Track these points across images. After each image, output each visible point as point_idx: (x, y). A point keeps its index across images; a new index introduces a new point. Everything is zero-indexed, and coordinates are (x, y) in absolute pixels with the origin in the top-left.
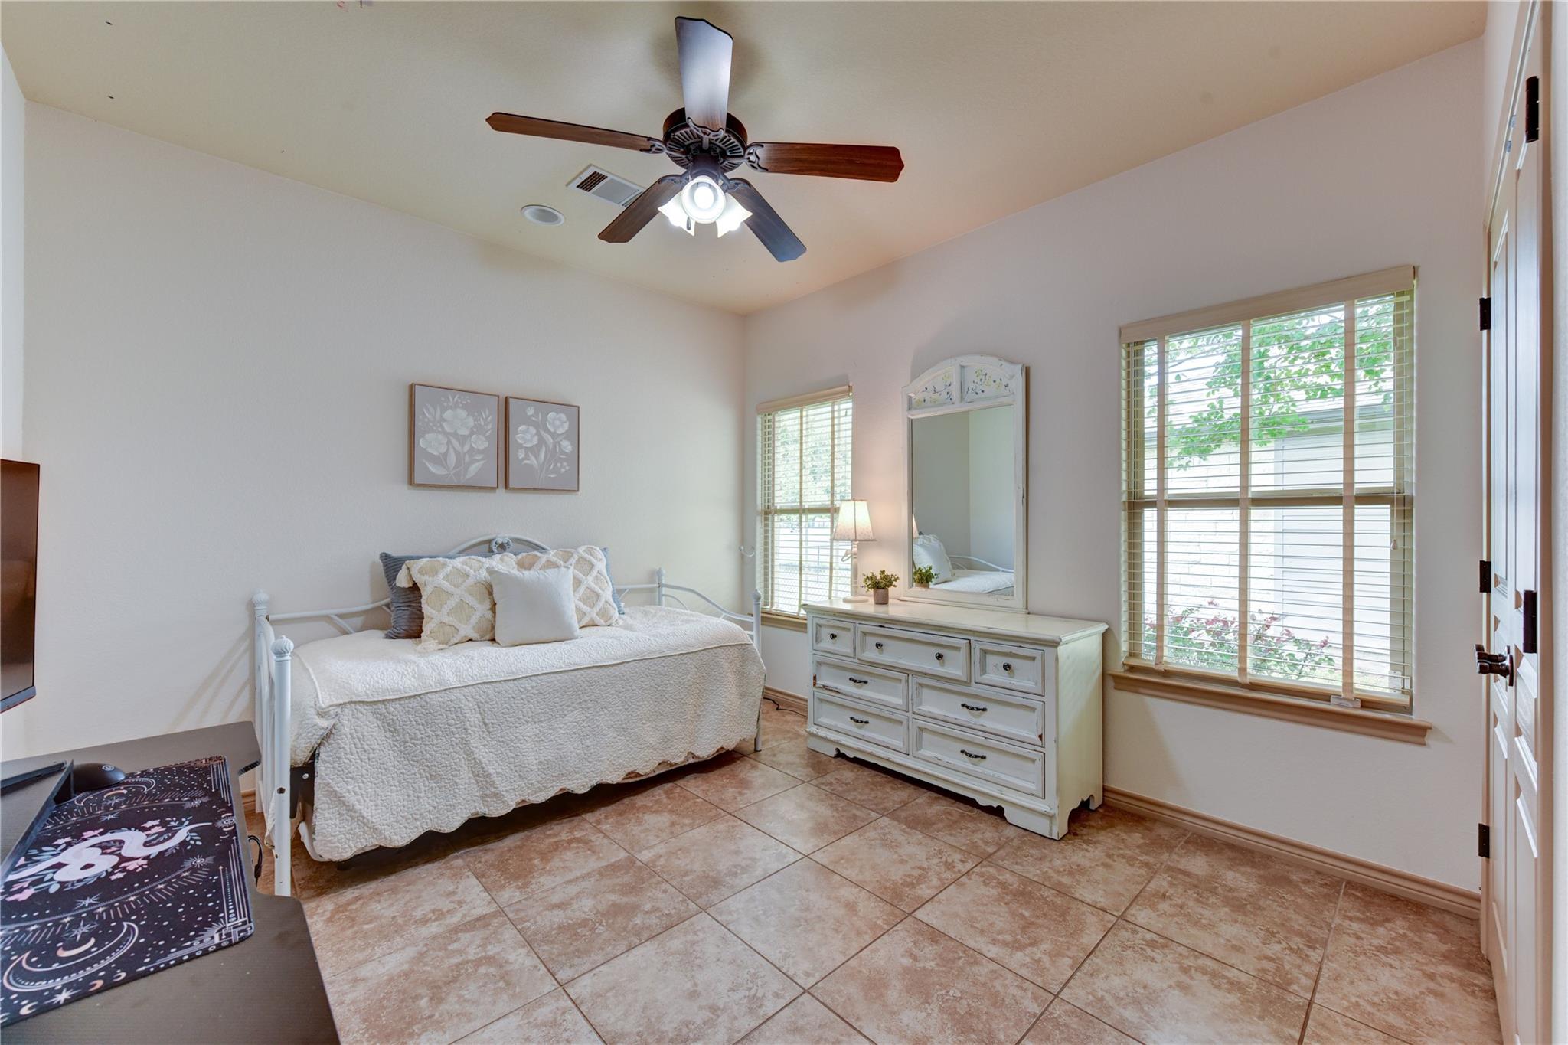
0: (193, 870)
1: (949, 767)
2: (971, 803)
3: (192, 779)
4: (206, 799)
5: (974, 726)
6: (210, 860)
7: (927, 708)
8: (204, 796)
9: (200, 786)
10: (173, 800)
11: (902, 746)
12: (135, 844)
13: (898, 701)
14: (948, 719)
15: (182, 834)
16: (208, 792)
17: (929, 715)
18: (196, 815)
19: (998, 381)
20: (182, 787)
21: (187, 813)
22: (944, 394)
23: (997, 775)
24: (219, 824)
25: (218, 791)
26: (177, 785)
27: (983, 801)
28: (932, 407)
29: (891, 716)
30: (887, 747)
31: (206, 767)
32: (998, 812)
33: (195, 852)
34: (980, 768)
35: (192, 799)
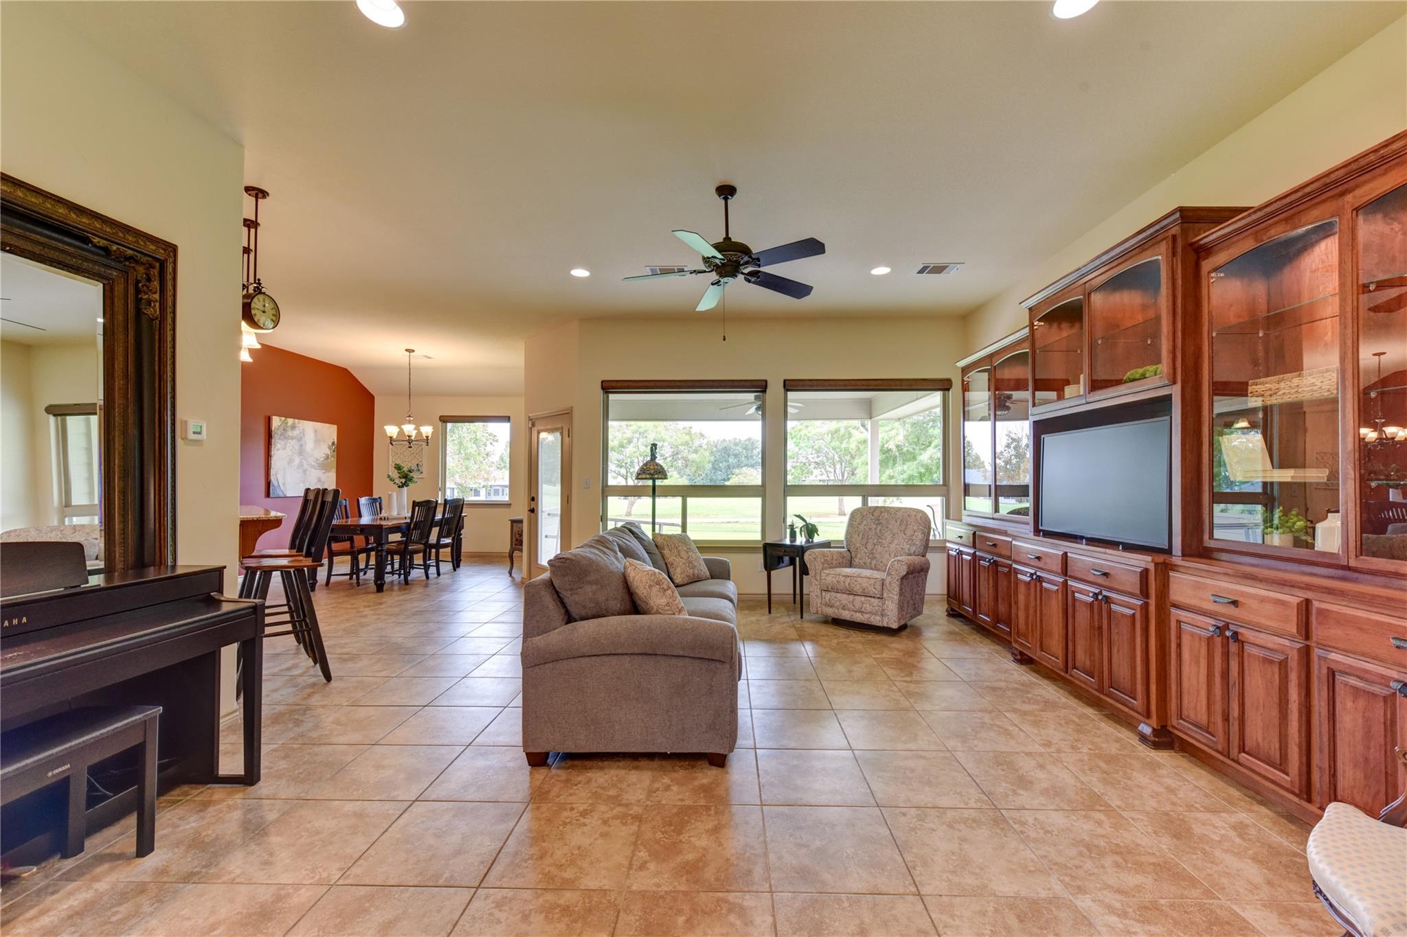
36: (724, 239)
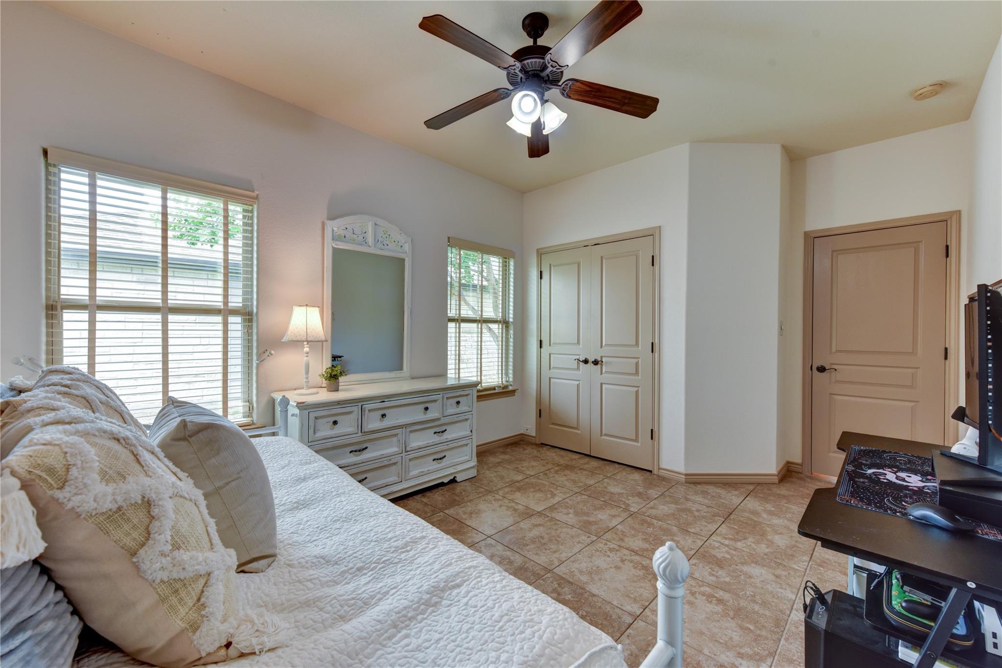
0: (867, 461)
1: (429, 473)
2: (442, 484)
3: (862, 493)
4: (857, 479)
5: (442, 442)
6: (860, 461)
7: (414, 444)
8: (857, 481)
9: (858, 487)
10: (873, 486)
11: (397, 478)
12: (891, 476)
13: (394, 449)
14: (429, 445)
15: (870, 471)
16: (855, 482)
17: (418, 448)
18: (864, 476)
19: (396, 242)
20: (869, 491)
21: (867, 478)
22: (361, 237)
23: (452, 461)
24: (853, 468)
25: (850, 480)
26: (872, 493)
27: (446, 480)
28: (349, 243)
29: (391, 462)
30: (387, 486)
31: (852, 497)
32: (453, 481)
33: (865, 465)
34: (445, 462)
35: (864, 483)
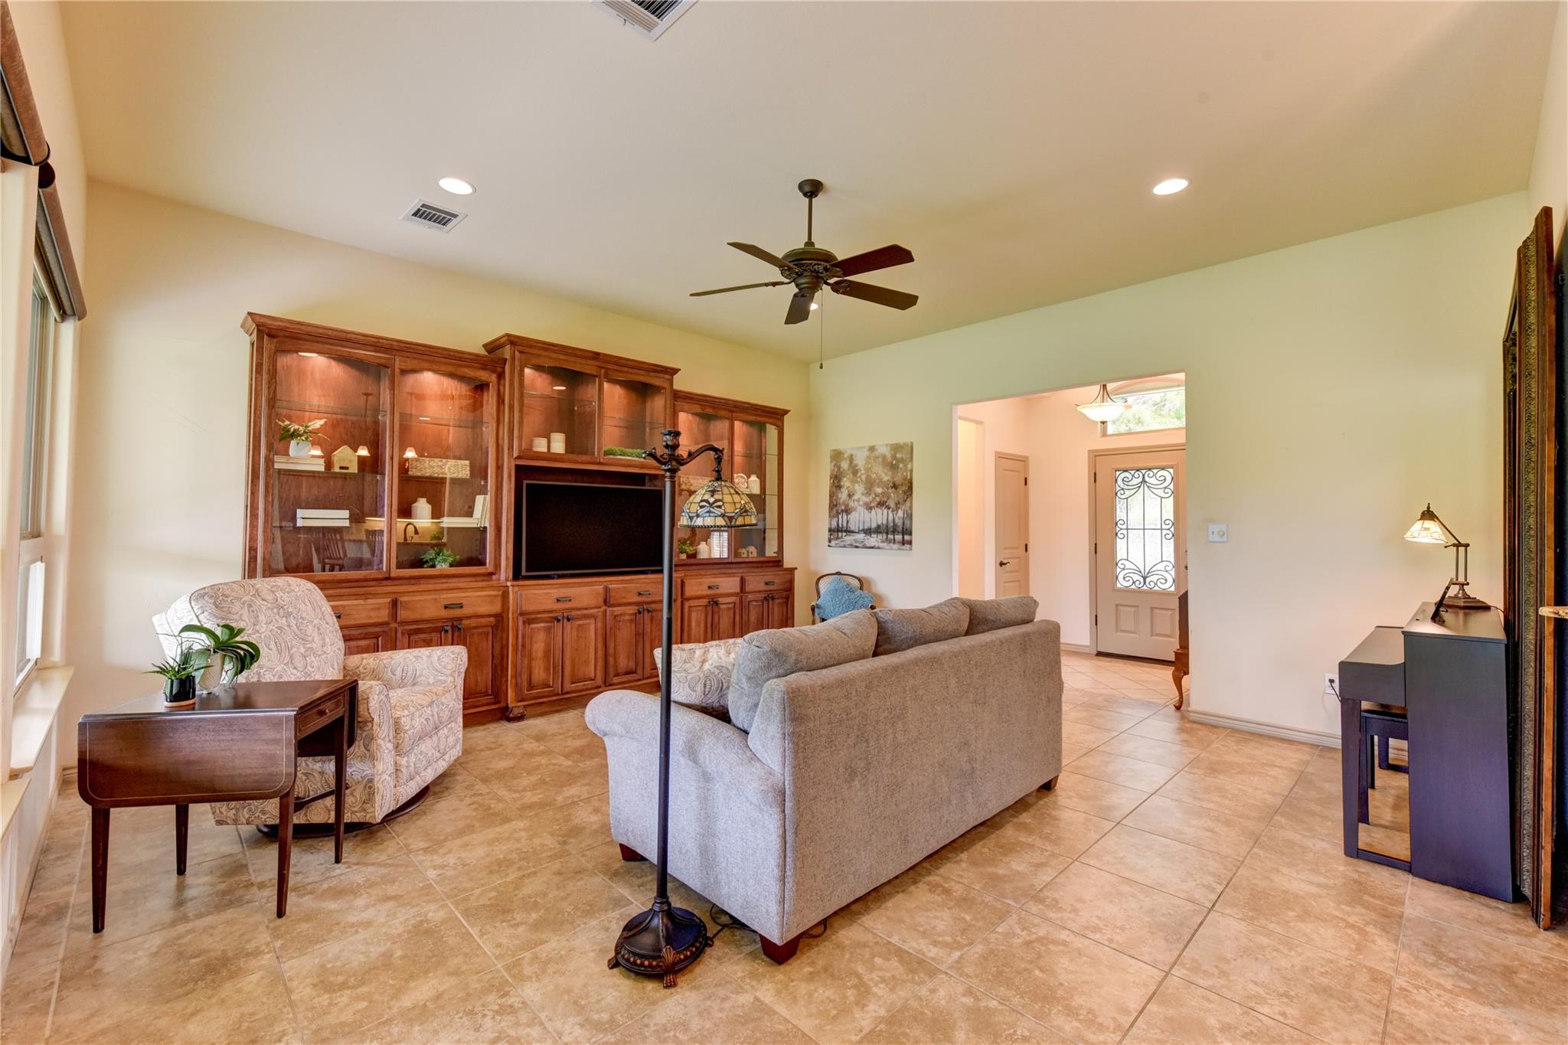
36: (807, 244)
